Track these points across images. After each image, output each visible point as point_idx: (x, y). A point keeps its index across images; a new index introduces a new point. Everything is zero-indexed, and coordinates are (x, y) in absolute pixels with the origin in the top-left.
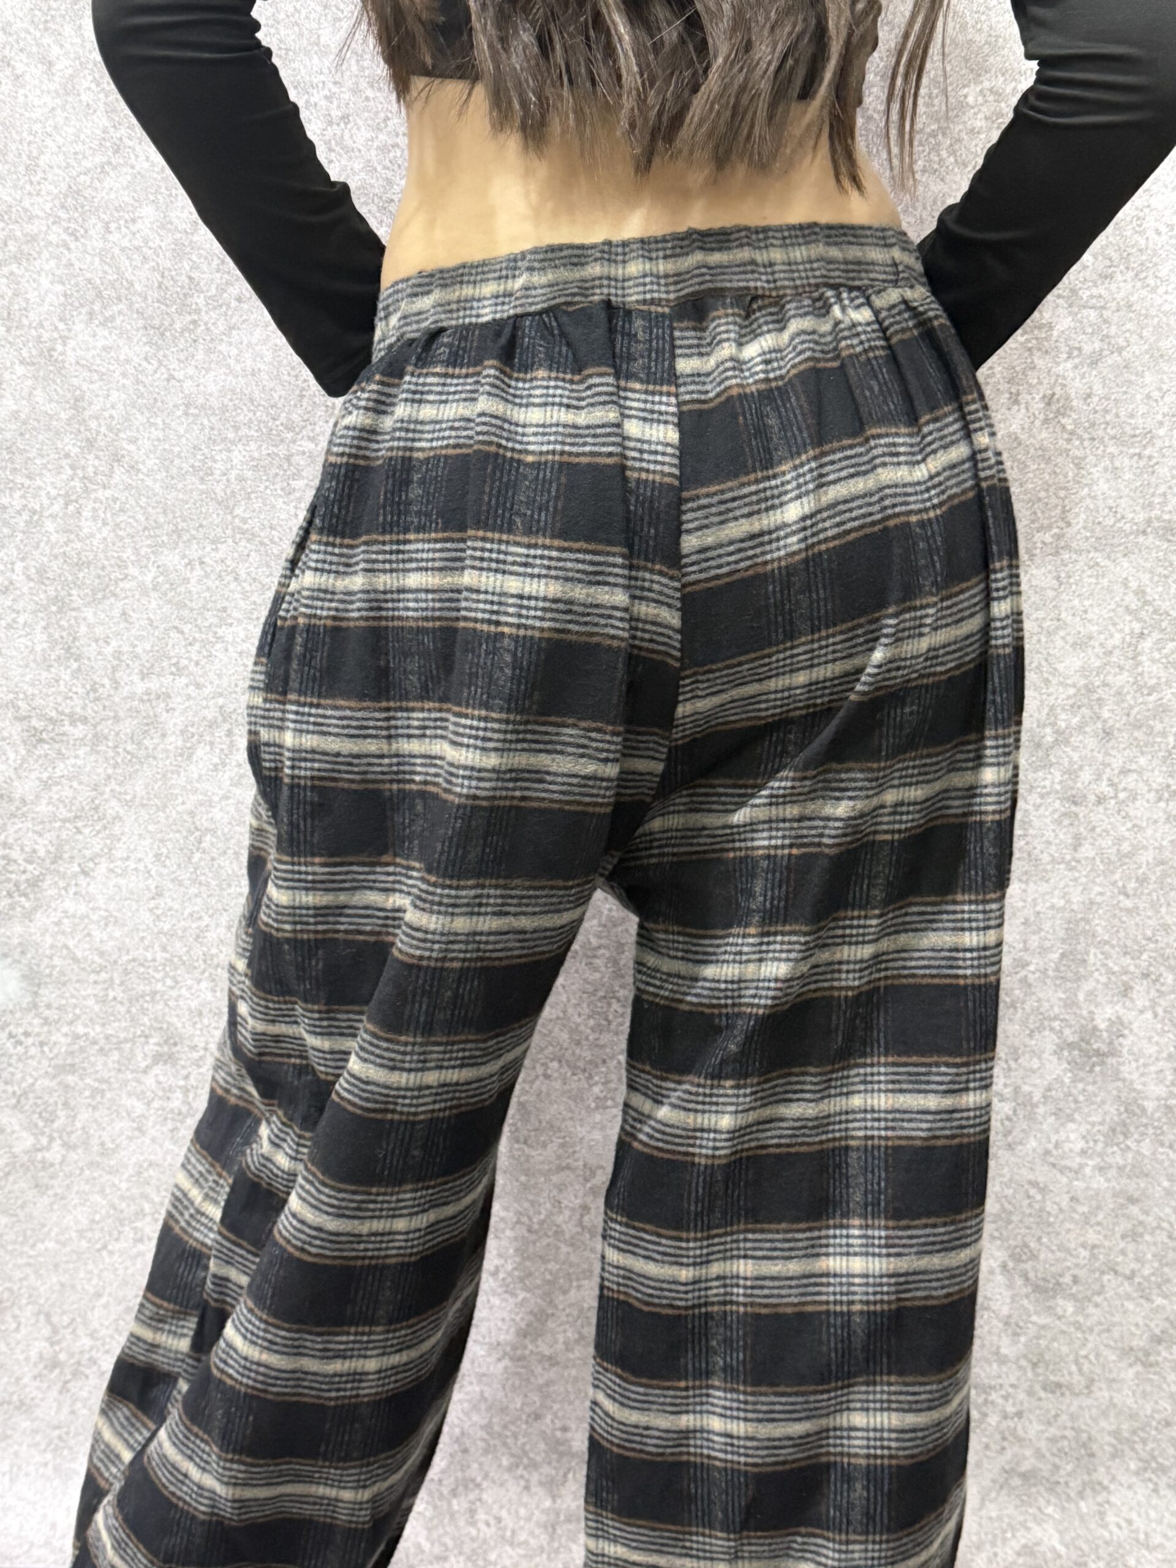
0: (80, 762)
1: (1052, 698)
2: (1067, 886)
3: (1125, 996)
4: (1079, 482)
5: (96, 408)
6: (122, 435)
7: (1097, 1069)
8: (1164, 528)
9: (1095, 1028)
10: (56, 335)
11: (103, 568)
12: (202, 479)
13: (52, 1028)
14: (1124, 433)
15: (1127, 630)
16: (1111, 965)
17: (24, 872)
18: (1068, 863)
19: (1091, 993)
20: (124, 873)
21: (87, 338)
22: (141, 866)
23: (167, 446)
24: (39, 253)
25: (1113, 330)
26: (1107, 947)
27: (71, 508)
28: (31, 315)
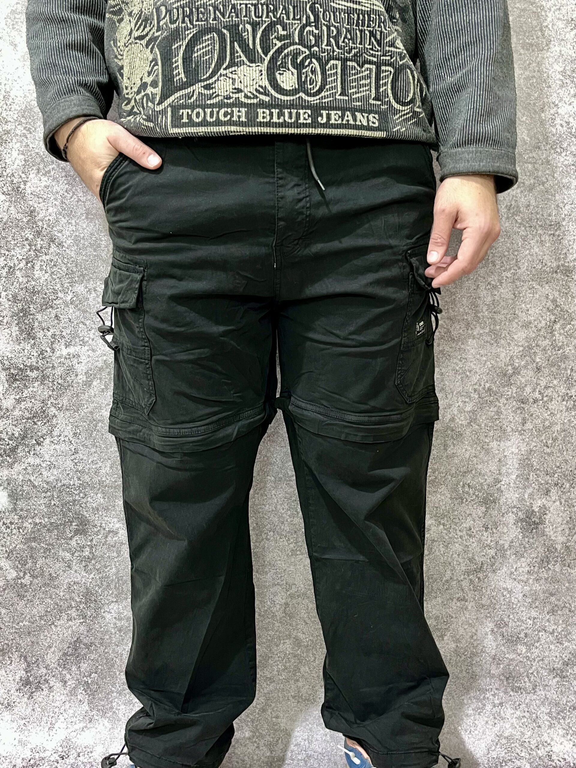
0: (35, 390)
1: (512, 352)
2: (519, 442)
3: (547, 495)
4: (524, 248)
5: (41, 216)
6: (55, 229)
7: (534, 531)
8: (565, 270)
9: (533, 511)
10: (20, 180)
11: (46, 294)
12: (95, 250)
13: (24, 520)
14: (546, 223)
15: (548, 318)
16: (540, 480)
17: (8, 445)
18: (520, 432)
19: (531, 495)
20: (58, 443)
21: (36, 181)
22: (67, 439)
23: (77, 234)
24: (12, 140)
25: (540, 173)
26: (538, 472)
27: (29, 265)
28: (8, 171)
